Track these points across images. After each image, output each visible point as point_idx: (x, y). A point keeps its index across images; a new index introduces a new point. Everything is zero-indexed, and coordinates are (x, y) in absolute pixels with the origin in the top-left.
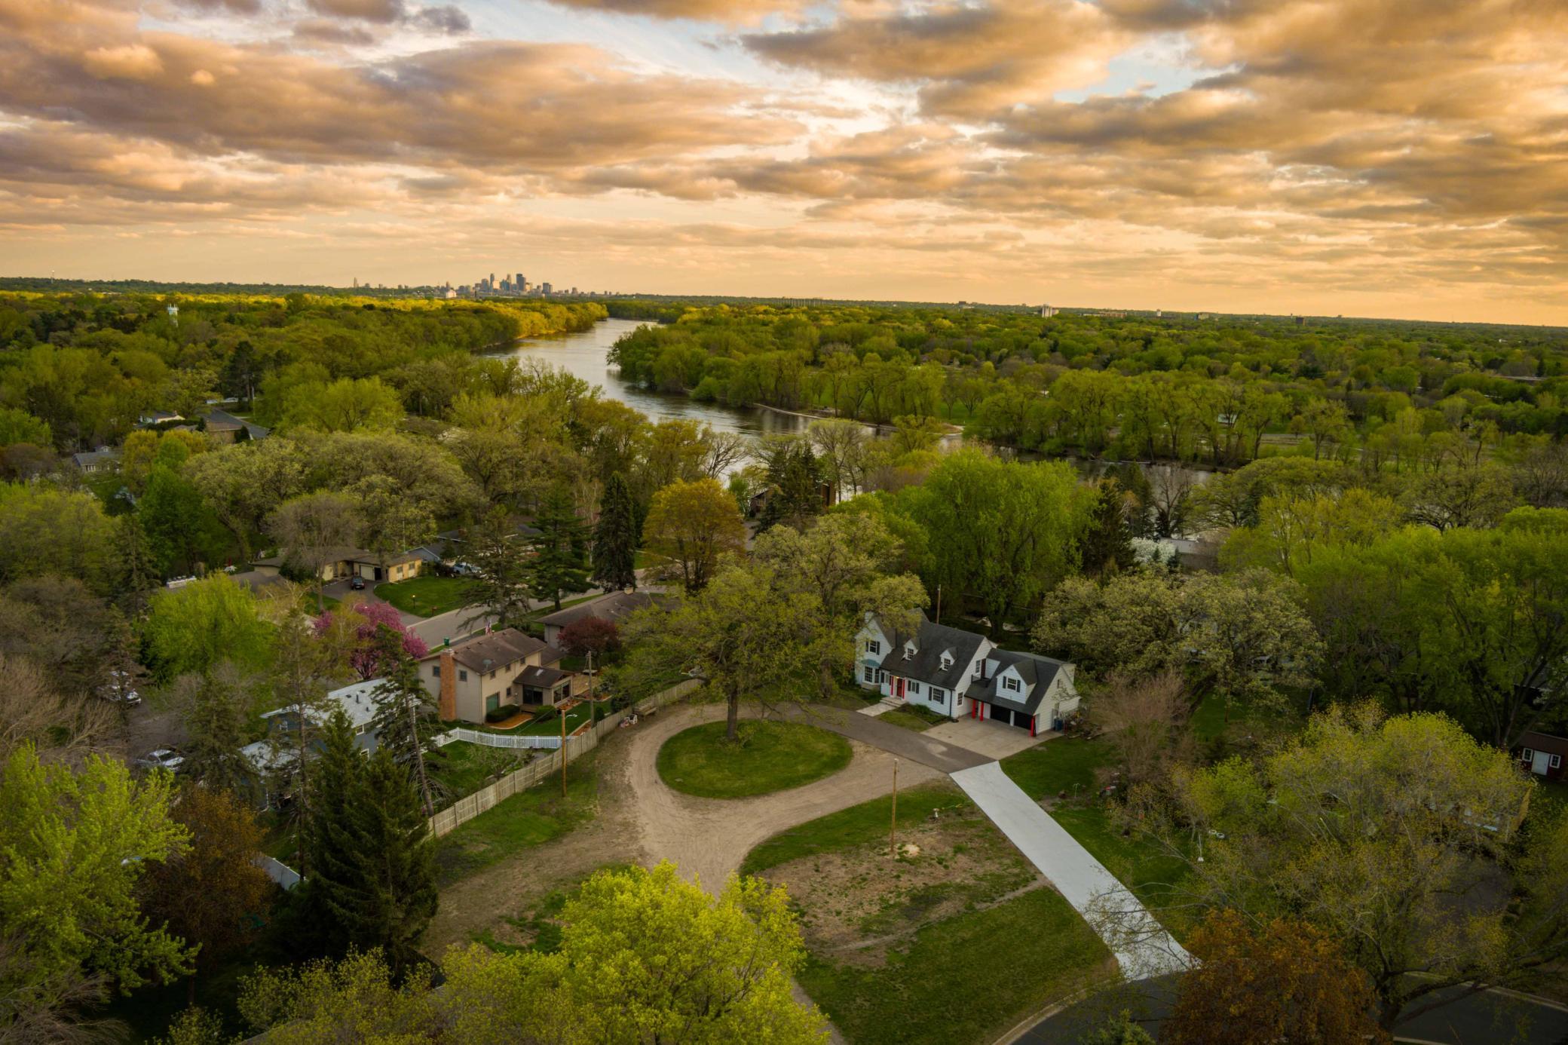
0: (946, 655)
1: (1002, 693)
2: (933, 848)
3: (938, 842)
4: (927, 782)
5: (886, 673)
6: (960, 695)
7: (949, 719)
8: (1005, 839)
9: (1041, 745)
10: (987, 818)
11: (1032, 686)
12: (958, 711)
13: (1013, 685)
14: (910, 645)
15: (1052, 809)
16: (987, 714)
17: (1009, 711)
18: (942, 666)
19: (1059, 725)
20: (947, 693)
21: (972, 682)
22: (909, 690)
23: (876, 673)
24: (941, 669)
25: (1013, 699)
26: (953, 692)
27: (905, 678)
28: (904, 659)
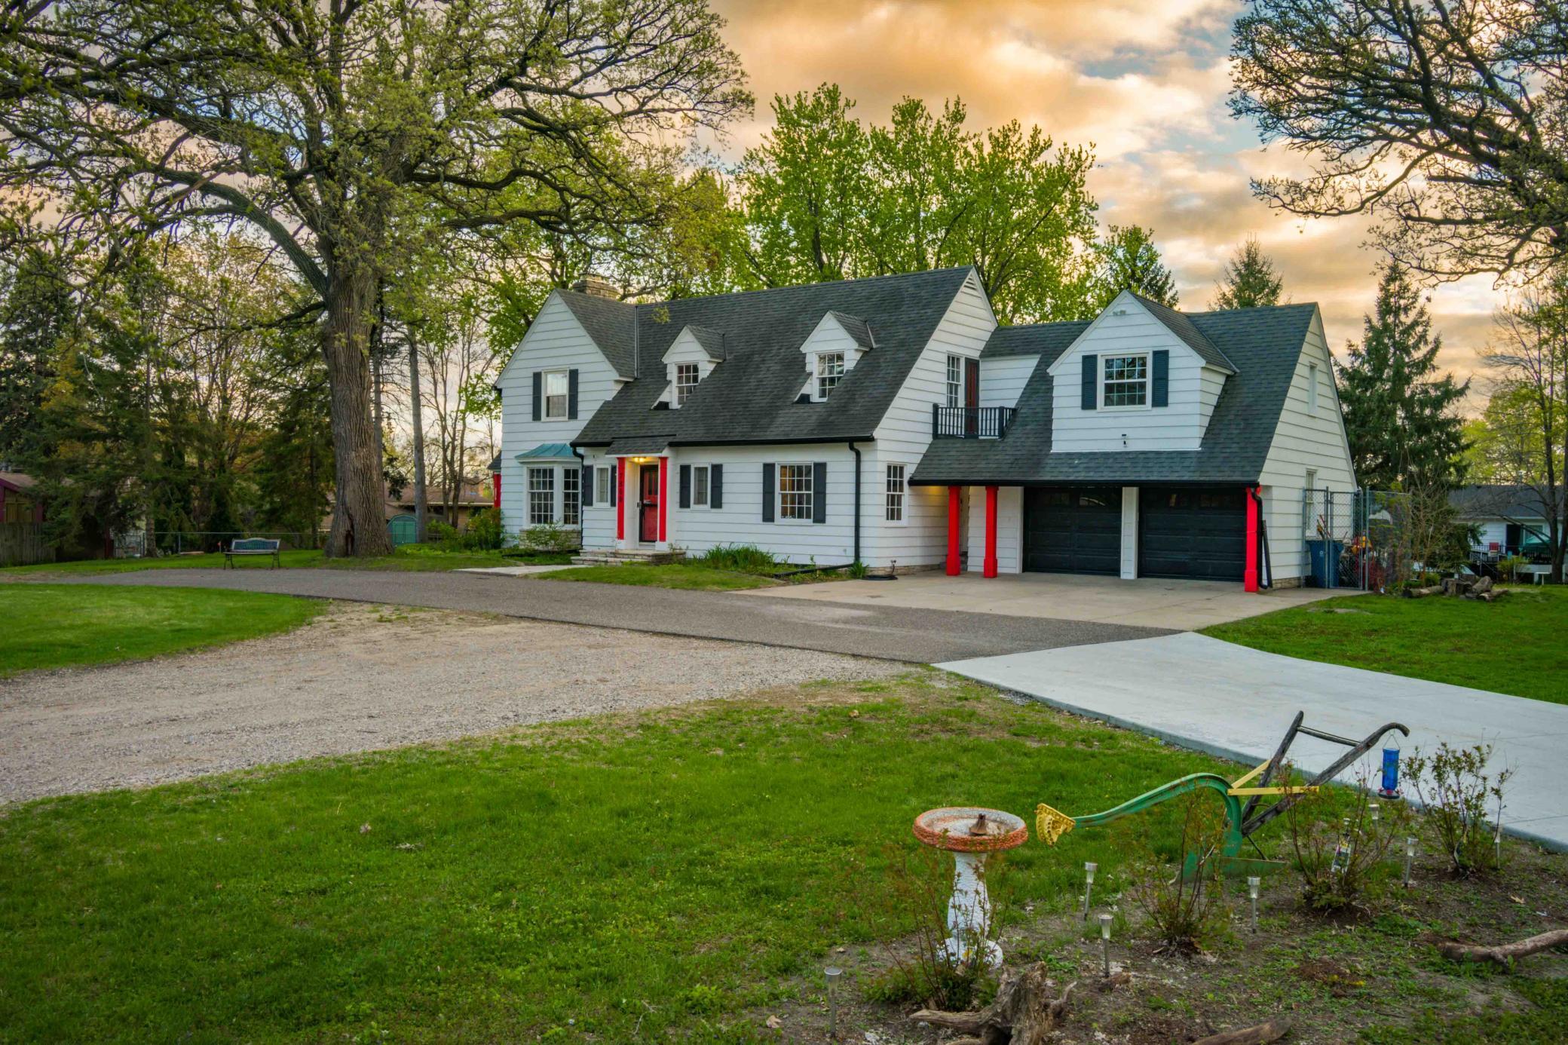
0: (828, 339)
1: (1084, 432)
5: (601, 461)
7: (857, 571)
12: (886, 544)
13: (1133, 383)
14: (685, 350)
18: (812, 388)
21: (935, 435)
22: (684, 503)
23: (567, 485)
24: (805, 399)
25: (1134, 446)
26: (864, 457)
27: (665, 453)
28: (664, 406)
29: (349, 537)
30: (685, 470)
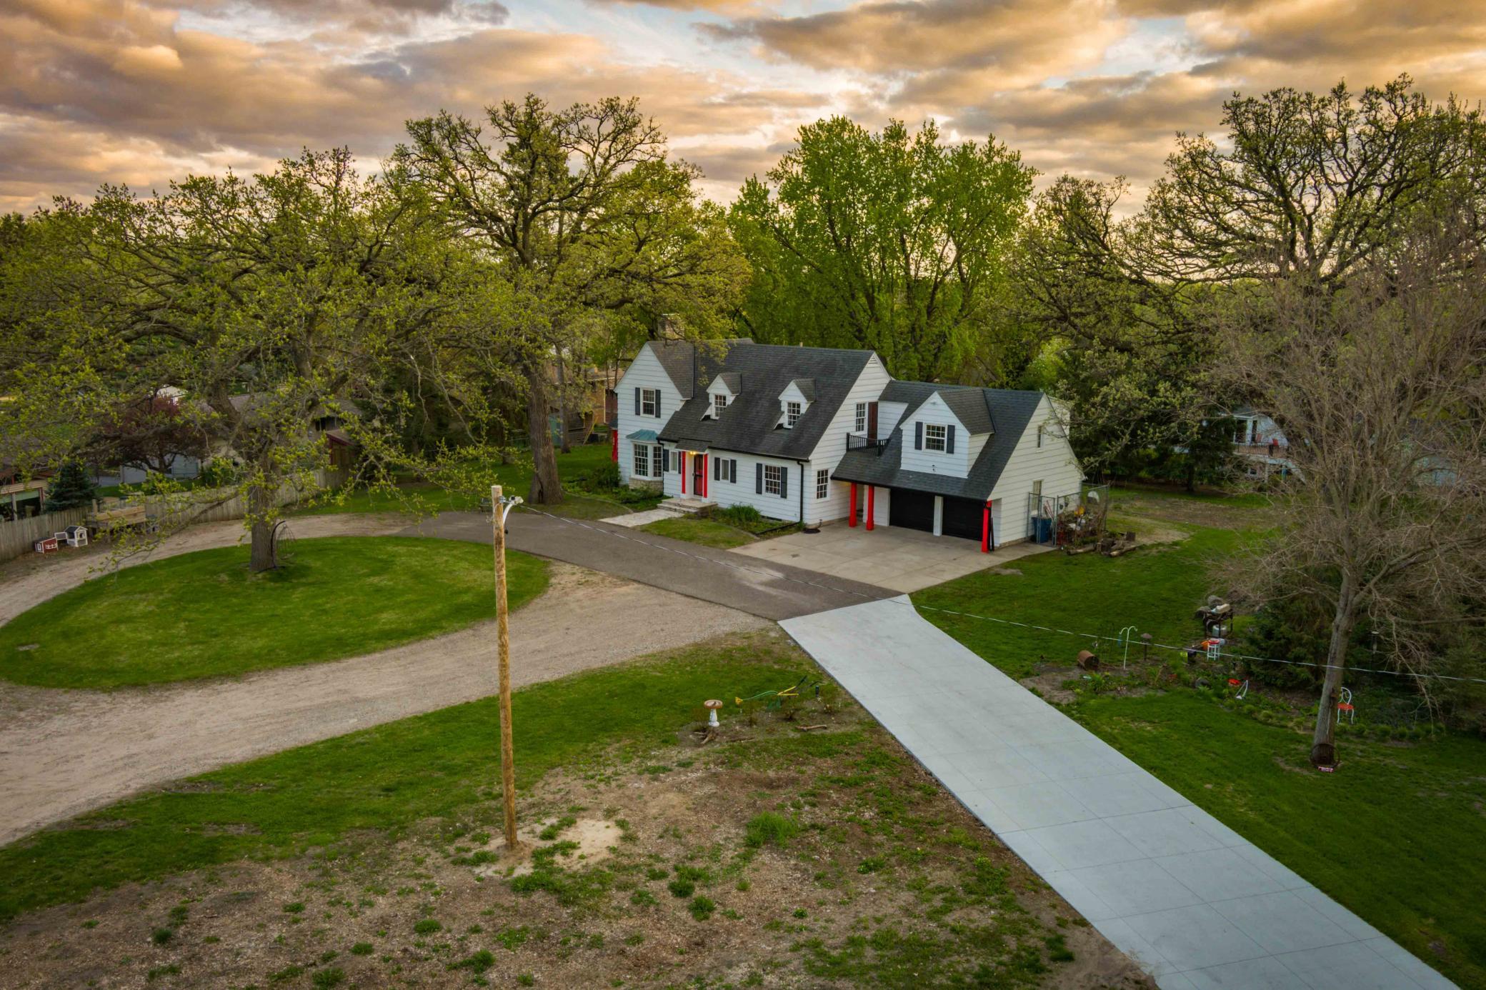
0: (792, 394)
1: (916, 461)
2: (672, 832)
3: (699, 806)
4: (716, 640)
5: (672, 449)
6: (822, 475)
7: (800, 527)
8: (933, 789)
9: (1006, 566)
10: (875, 727)
11: (983, 439)
12: (817, 511)
13: (939, 439)
14: (719, 387)
15: (1067, 697)
16: (882, 517)
17: (929, 498)
18: (784, 420)
19: (1041, 530)
20: (793, 470)
21: (848, 450)
22: (717, 478)
23: (655, 456)
24: (780, 426)
25: (938, 472)
26: (806, 468)
27: (707, 452)
28: (708, 418)
29: (541, 493)
30: (717, 460)
